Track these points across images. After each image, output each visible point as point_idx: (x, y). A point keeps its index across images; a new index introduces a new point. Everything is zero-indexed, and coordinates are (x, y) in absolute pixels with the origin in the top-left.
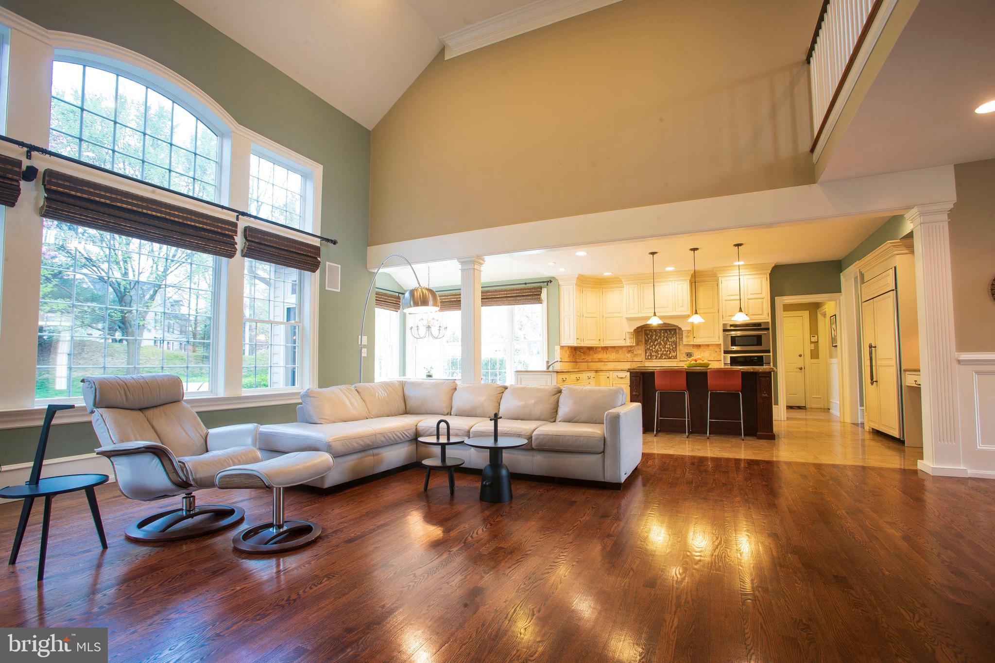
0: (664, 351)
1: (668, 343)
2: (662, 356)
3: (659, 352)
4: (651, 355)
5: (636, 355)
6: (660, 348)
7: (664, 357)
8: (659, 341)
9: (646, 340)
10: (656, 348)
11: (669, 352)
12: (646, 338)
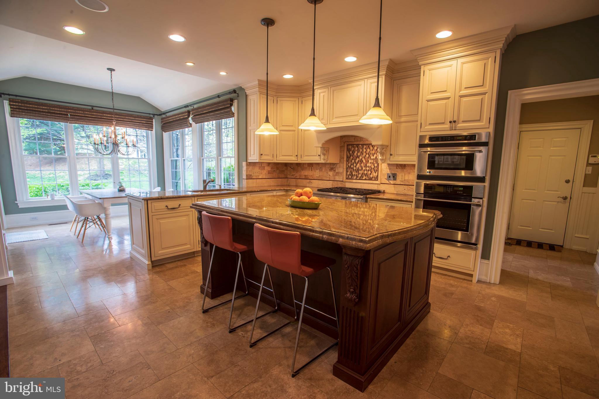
0: (365, 170)
1: (370, 161)
2: (362, 176)
3: (360, 172)
4: (352, 175)
5: (338, 174)
6: (361, 166)
7: (364, 178)
8: (361, 158)
9: (347, 157)
10: (357, 166)
11: (370, 172)
12: (348, 154)
